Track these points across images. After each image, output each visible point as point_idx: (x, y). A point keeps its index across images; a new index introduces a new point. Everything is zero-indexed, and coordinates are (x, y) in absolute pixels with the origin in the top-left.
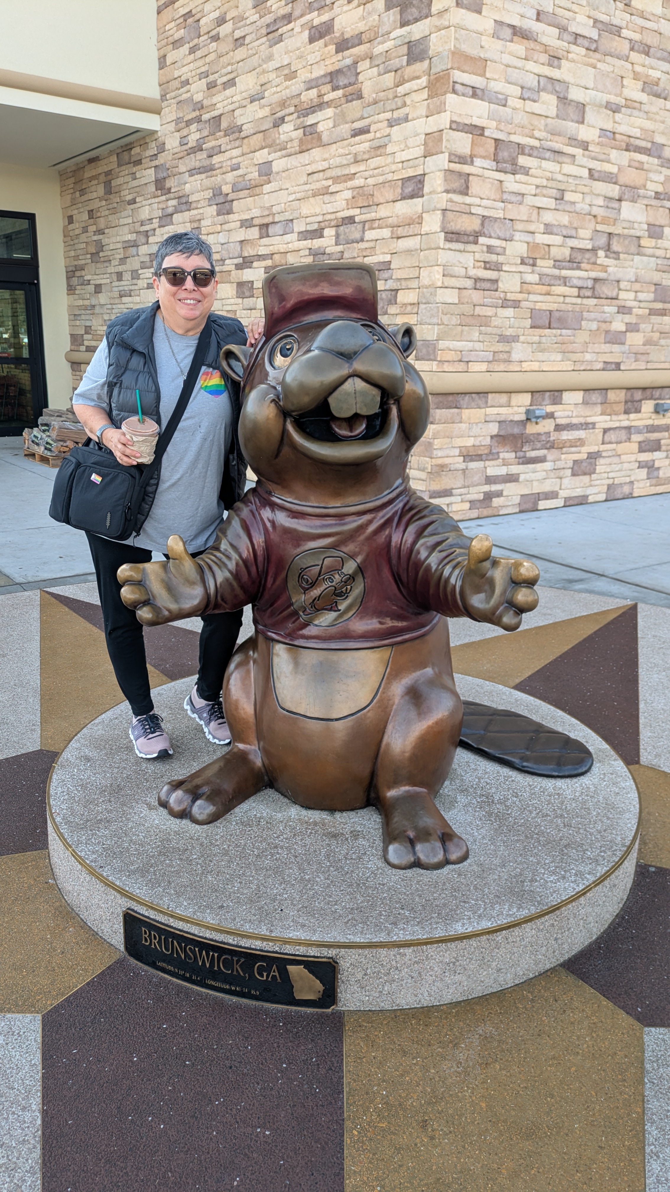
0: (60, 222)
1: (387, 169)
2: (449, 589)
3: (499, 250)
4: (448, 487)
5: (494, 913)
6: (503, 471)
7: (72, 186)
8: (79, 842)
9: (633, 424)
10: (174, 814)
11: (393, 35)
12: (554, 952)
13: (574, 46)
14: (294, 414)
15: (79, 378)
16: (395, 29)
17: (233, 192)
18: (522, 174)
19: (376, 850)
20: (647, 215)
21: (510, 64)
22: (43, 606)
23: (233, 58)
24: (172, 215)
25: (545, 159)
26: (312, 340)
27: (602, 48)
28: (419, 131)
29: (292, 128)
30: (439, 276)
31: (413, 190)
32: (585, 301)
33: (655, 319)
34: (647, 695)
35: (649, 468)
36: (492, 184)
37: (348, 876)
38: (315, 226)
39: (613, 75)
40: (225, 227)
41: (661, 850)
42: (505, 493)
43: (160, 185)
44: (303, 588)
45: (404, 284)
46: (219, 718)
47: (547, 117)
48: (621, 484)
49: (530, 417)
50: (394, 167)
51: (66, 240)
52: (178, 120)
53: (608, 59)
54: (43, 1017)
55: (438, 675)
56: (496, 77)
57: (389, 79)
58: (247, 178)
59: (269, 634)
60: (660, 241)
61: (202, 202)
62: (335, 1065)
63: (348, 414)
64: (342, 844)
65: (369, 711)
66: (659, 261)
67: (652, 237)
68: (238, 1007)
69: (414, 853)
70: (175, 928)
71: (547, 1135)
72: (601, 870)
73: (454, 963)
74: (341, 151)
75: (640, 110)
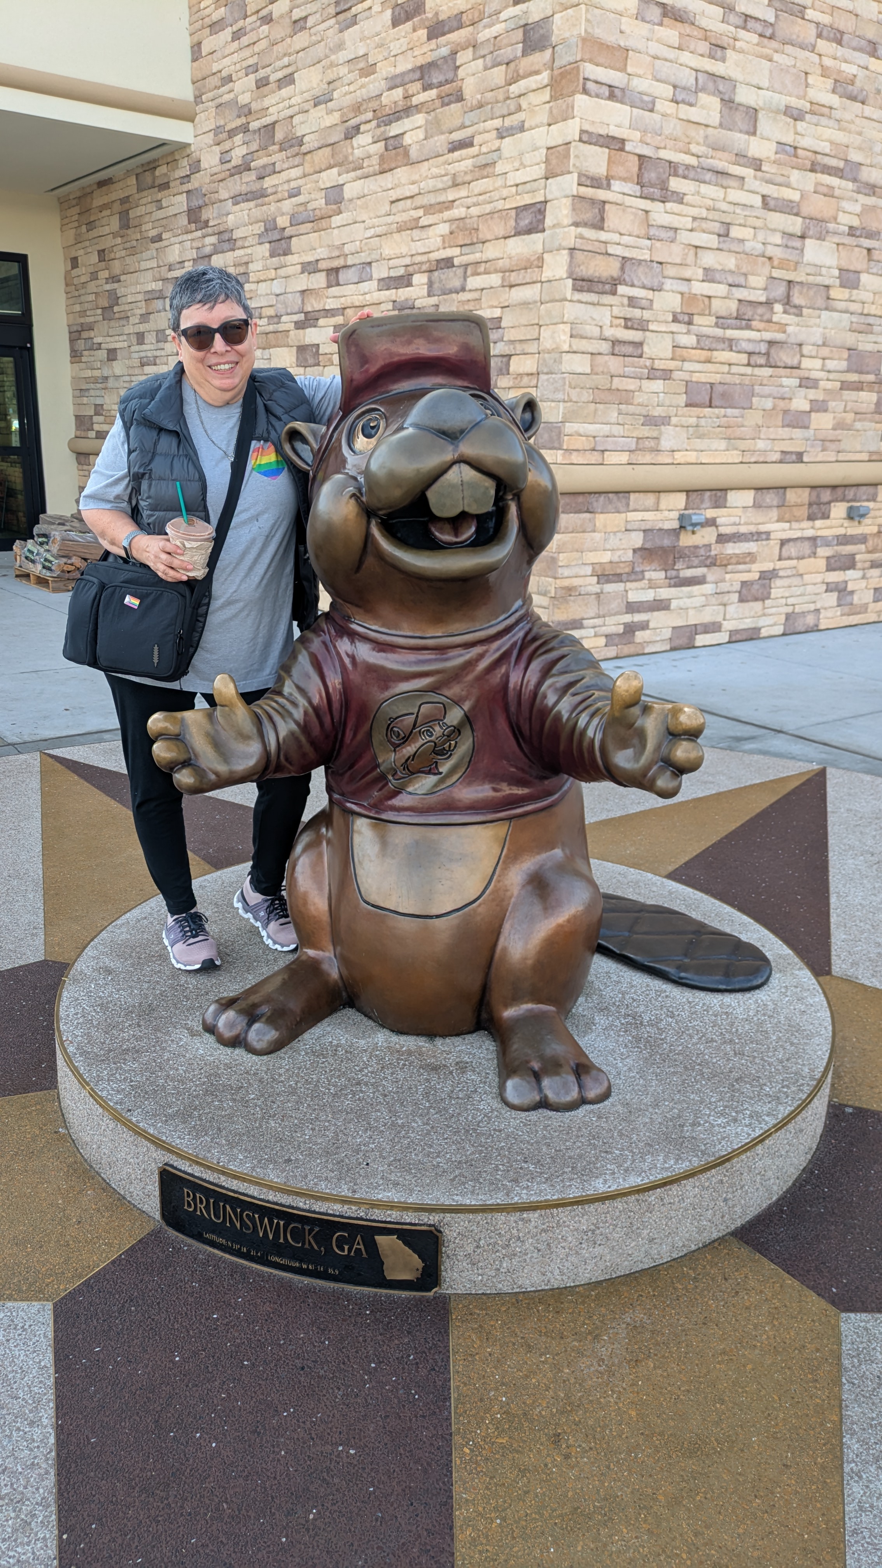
0: (60, 266)
1: (496, 195)
2: (585, 744)
3: (644, 303)
4: (577, 617)
5: (645, 1166)
6: (649, 595)
7: (76, 217)
8: (99, 1079)
9: (819, 533)
10: (223, 1041)
11: (503, 16)
12: (723, 1217)
13: (743, 32)
14: (381, 513)
15: (86, 473)
16: (506, 7)
17: (291, 225)
18: (674, 202)
19: (490, 1086)
20: (839, 258)
21: (659, 55)
22: (45, 774)
23: (290, 46)
24: (210, 256)
25: (704, 182)
26: (405, 415)
27: (779, 34)
28: (538, 144)
29: (370, 141)
30: (565, 337)
31: (531, 223)
32: (757, 371)
33: (848, 395)
34: (840, 886)
35: (839, 592)
36: (636, 215)
37: (453, 1120)
38: (401, 272)
39: (795, 71)
40: (282, 272)
41: (860, 1085)
42: (651, 625)
43: (194, 216)
44: (393, 744)
45: (519, 348)
46: (282, 917)
47: (707, 126)
48: (803, 613)
49: (685, 524)
50: (505, 192)
51: (69, 289)
52: (217, 130)
53: (789, 49)
54: (55, 1306)
55: (570, 859)
56: (641, 72)
57: (498, 75)
58: (310, 206)
59: (349, 805)
60: (855, 292)
61: (250, 239)
62: (440, 1364)
63: (453, 512)
64: (445, 1079)
65: (479, 905)
66: (854, 319)
67: (844, 287)
68: (311, 1290)
69: (540, 1090)
70: (227, 1189)
71: (716, 1451)
72: (784, 1111)
73: (593, 1232)
74: (435, 171)
75: (830, 117)
